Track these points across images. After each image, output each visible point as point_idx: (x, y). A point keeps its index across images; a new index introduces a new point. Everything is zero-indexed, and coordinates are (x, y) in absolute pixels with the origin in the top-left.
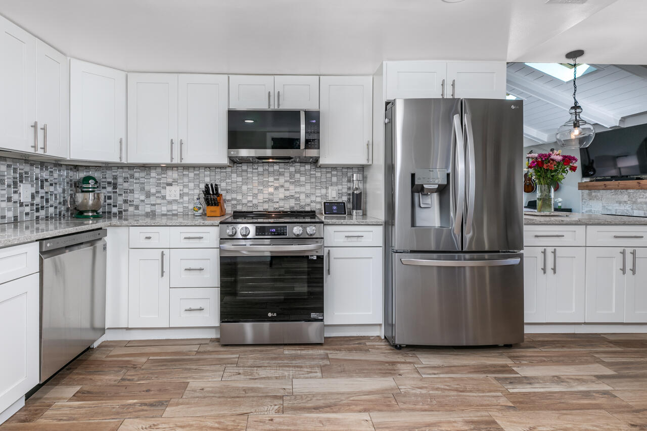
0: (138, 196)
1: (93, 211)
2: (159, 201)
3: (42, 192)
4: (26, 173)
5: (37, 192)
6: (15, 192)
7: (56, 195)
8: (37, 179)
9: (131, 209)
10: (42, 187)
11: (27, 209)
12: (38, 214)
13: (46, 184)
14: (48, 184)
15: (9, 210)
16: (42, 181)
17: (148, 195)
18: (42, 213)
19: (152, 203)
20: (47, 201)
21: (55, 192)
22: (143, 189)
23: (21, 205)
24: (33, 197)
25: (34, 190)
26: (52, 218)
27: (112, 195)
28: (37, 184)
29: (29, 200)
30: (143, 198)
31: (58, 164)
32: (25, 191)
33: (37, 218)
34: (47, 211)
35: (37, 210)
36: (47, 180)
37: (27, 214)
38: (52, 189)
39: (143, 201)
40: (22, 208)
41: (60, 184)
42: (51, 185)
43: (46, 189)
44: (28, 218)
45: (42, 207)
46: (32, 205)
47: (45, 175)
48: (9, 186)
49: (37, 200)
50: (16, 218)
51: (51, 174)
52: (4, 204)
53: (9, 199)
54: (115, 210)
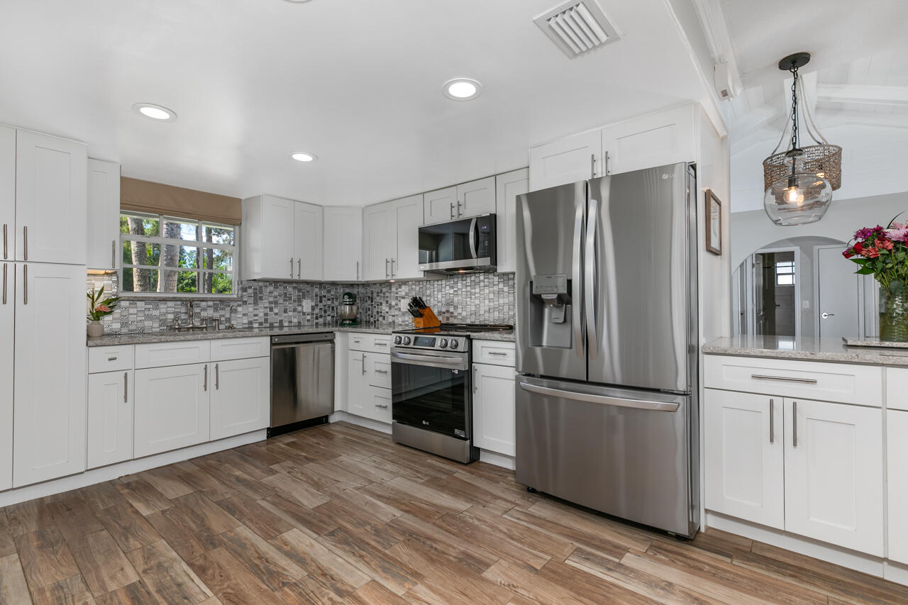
0: (385, 308)
1: (349, 320)
2: (397, 313)
3: (321, 305)
4: (308, 292)
5: (317, 305)
6: (299, 305)
7: (333, 308)
8: (316, 296)
9: (381, 319)
10: (321, 302)
11: (309, 317)
12: (317, 321)
13: (323, 299)
14: (326, 299)
15: (295, 317)
16: (321, 297)
17: (390, 307)
18: (321, 321)
19: (393, 314)
20: (325, 312)
21: (333, 305)
22: (387, 302)
23: (304, 314)
24: (313, 308)
25: (314, 304)
26: (329, 324)
27: (370, 307)
28: (316, 299)
29: (310, 310)
30: (387, 310)
31: (334, 284)
32: (307, 305)
33: (317, 324)
34: (325, 320)
35: (317, 318)
36: (325, 296)
37: (308, 321)
38: (329, 303)
39: (387, 312)
40: (304, 317)
41: (337, 299)
42: (329, 300)
43: (324, 303)
44: (309, 324)
45: (321, 316)
46: (313, 314)
47: (323, 293)
48: (295, 301)
49: (317, 311)
50: (299, 323)
51: (329, 291)
52: (291, 314)
53: (295, 310)
54: (372, 320)
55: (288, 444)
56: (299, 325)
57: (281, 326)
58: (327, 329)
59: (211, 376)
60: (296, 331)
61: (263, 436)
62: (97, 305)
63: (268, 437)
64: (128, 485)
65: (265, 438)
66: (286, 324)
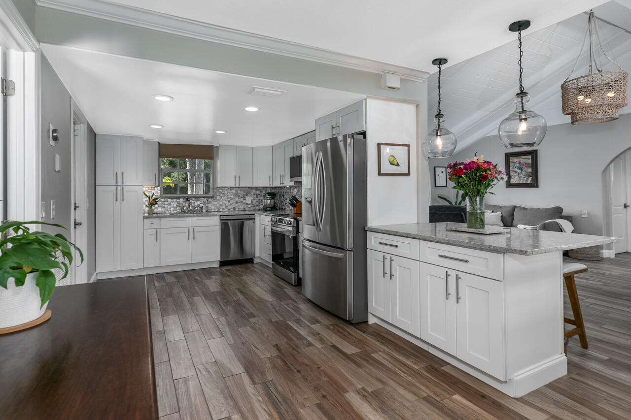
1: (270, 208)
3: (257, 199)
4: (249, 192)
5: (254, 199)
6: (244, 200)
8: (254, 194)
9: (287, 208)
10: (257, 197)
11: (249, 206)
12: (254, 208)
15: (242, 206)
16: (257, 195)
18: (257, 208)
20: (259, 203)
23: (247, 204)
24: (252, 201)
25: (252, 199)
26: (262, 210)
27: (283, 200)
28: (254, 196)
29: (250, 202)
31: (265, 187)
32: (249, 199)
34: (259, 207)
35: (254, 206)
36: (259, 194)
38: (262, 198)
40: (247, 206)
42: (261, 196)
44: (249, 209)
45: (257, 206)
46: (252, 204)
47: (258, 192)
48: (241, 197)
49: (254, 202)
51: (261, 192)
52: (239, 204)
53: (242, 202)
54: (284, 208)
55: (226, 270)
56: (245, 210)
57: (234, 211)
58: (252, 213)
59: (192, 234)
60: (232, 213)
61: (218, 265)
62: (151, 200)
63: (220, 266)
64: (157, 276)
65: (219, 266)
66: (237, 210)
